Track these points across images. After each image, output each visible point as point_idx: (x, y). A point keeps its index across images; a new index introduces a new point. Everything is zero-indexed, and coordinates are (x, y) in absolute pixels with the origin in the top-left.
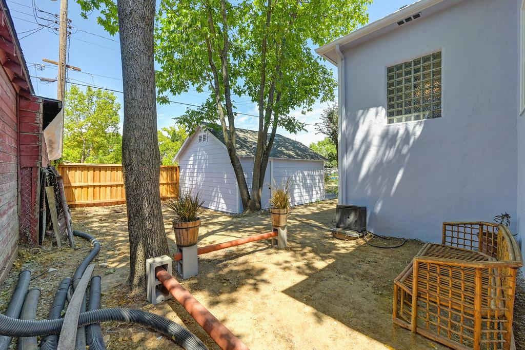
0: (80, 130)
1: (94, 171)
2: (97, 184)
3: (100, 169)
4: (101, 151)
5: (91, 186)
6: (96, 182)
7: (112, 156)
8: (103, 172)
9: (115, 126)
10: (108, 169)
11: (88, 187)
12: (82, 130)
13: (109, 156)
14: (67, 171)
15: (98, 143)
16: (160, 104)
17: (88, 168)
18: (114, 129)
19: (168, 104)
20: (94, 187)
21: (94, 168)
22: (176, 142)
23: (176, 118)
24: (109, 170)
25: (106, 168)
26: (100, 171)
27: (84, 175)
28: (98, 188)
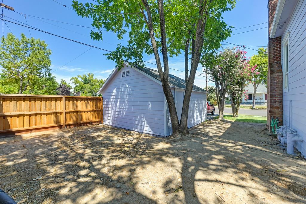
0: (17, 70)
1: (30, 101)
2: (34, 112)
3: (35, 99)
4: (36, 86)
5: (27, 115)
6: (32, 111)
7: (46, 90)
8: (38, 102)
9: (47, 68)
10: (42, 99)
11: (24, 116)
12: (19, 70)
13: (43, 91)
14: (1, 102)
15: (33, 80)
16: (94, 40)
17: (24, 99)
18: (47, 70)
19: (100, 40)
20: (30, 115)
21: (30, 99)
22: (87, 84)
23: (107, 54)
24: (44, 101)
25: (41, 99)
26: (35, 101)
27: (20, 105)
28: (34, 117)
